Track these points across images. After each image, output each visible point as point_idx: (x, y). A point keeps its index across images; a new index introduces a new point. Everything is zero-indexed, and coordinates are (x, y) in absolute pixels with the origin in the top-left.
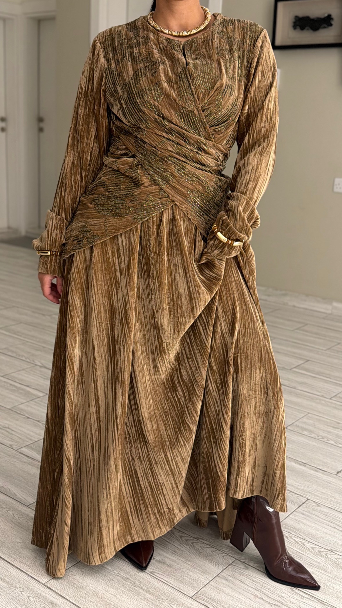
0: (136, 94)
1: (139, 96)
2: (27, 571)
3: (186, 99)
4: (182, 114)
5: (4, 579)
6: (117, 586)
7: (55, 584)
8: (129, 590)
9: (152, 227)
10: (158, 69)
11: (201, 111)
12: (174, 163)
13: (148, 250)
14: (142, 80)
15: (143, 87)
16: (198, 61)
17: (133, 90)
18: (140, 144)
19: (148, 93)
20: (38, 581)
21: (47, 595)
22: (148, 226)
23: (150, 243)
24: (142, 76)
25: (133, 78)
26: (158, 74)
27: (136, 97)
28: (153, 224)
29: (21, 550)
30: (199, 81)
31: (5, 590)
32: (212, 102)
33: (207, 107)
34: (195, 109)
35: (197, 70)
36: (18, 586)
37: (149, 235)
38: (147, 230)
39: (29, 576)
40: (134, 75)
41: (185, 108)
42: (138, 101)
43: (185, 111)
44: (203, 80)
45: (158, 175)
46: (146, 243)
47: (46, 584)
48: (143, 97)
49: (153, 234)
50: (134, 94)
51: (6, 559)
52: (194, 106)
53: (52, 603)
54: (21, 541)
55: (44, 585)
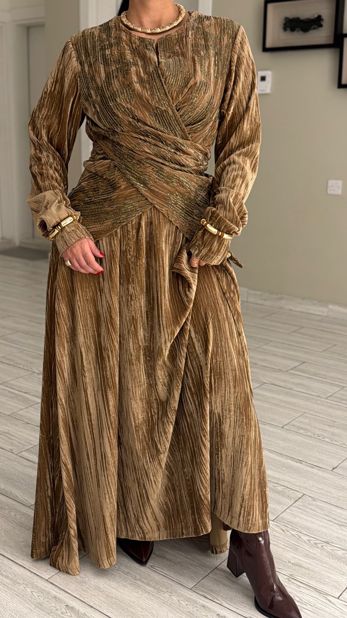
0: (109, 97)
1: (112, 99)
2: (30, 568)
3: (159, 98)
4: (157, 115)
5: (8, 577)
6: (119, 580)
7: (58, 580)
8: (129, 584)
9: (131, 231)
10: (130, 70)
11: (176, 111)
12: (152, 165)
13: (128, 254)
14: (114, 83)
15: (115, 90)
16: (170, 60)
17: (106, 93)
18: (116, 147)
19: (121, 96)
20: (41, 577)
21: (50, 590)
22: (127, 230)
23: (130, 247)
24: (113, 78)
25: (105, 81)
26: (130, 76)
27: (109, 101)
28: (132, 228)
29: (24, 548)
30: (171, 81)
31: (9, 586)
32: (186, 101)
33: (182, 106)
34: (169, 109)
35: (169, 68)
36: (21, 582)
37: (128, 239)
38: (126, 234)
39: (32, 572)
40: (106, 78)
41: (159, 108)
42: (111, 104)
43: (159, 112)
44: (176, 79)
45: (136, 178)
46: (126, 248)
47: (49, 580)
48: (115, 100)
49: (133, 238)
50: (107, 97)
51: (9, 557)
52: (167, 105)
53: (55, 597)
54: (24, 540)
55: (47, 580)
